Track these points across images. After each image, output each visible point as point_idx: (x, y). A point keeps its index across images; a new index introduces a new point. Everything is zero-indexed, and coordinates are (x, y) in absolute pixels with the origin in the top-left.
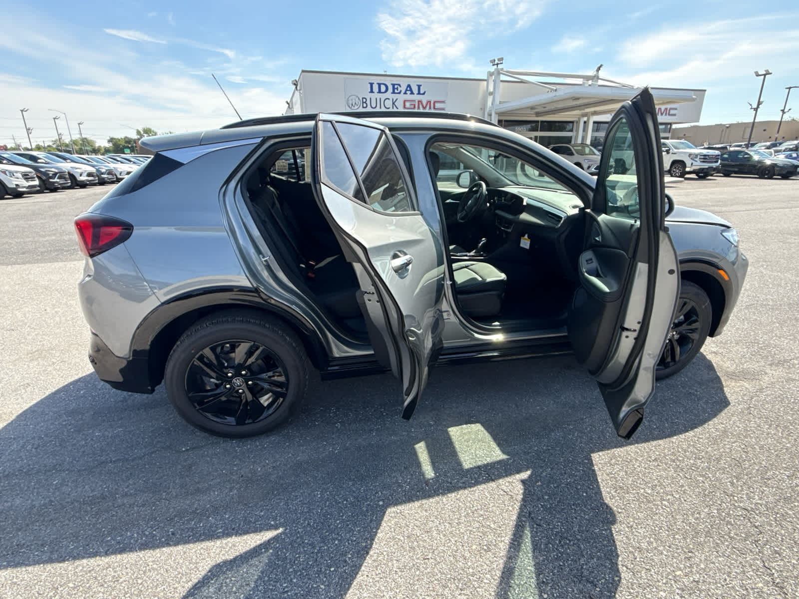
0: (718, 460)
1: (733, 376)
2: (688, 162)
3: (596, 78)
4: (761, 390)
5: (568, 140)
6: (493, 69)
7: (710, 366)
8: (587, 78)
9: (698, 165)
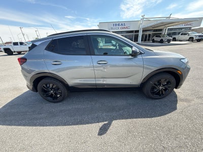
0: (163, 128)
1: (182, 100)
2: (194, 37)
3: (170, 17)
4: (189, 106)
5: (161, 34)
6: (142, 18)
7: (176, 96)
8: (167, 18)
9: (198, 38)
